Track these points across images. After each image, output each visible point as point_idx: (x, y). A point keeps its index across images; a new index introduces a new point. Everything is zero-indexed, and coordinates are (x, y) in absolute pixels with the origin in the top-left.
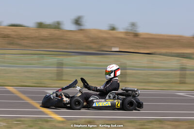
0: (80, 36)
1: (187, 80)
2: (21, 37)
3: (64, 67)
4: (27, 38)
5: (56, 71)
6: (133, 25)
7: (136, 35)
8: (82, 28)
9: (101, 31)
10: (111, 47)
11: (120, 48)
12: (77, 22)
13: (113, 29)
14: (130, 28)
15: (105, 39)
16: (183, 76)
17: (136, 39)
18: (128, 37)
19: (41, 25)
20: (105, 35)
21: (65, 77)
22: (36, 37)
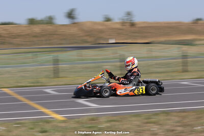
0: (74, 30)
1: (190, 68)
2: (13, 36)
3: (60, 63)
4: (18, 36)
5: (52, 69)
6: (129, 14)
7: (133, 25)
8: (76, 21)
9: (95, 23)
10: (108, 39)
11: (116, 40)
12: (70, 15)
13: (108, 20)
14: (126, 18)
15: (101, 31)
16: (185, 64)
17: (133, 29)
18: (124, 27)
19: (32, 22)
20: (100, 27)
21: (61, 75)
22: (28, 35)
